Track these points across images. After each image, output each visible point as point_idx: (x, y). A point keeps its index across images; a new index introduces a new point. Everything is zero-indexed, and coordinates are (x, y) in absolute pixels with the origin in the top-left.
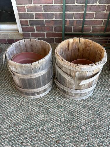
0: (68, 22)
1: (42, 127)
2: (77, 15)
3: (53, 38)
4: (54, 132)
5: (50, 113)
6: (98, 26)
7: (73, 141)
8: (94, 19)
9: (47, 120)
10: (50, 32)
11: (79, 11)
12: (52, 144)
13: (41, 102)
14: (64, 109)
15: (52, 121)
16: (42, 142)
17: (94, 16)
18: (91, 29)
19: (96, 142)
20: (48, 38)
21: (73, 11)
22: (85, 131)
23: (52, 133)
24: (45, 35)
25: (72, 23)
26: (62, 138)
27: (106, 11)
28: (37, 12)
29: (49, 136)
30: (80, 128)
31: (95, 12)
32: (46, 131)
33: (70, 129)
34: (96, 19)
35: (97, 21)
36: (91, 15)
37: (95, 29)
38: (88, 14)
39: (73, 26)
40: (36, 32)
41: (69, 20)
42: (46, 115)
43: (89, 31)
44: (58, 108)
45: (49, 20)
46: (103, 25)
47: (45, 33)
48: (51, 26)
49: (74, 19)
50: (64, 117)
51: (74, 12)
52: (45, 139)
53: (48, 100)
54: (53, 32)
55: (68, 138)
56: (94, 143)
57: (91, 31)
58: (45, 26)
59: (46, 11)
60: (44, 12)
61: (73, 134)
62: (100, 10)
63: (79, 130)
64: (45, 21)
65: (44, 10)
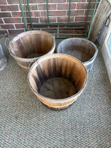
0: (33, 14)
1: (5, 108)
2: (40, 7)
3: (23, 29)
4: (15, 111)
5: (13, 97)
6: (62, 16)
7: (28, 116)
8: (57, 10)
9: (10, 103)
10: (19, 23)
11: (42, 3)
12: (11, 120)
13: (6, 89)
14: (25, 93)
15: (14, 103)
16: (4, 119)
17: (57, 8)
18: (57, 19)
19: (45, 116)
20: (18, 29)
21: (36, 3)
22: (39, 109)
23: (13, 112)
24: (15, 26)
25: (37, 14)
26: (20, 115)
27: (66, 2)
28: (2, 4)
29: (10, 115)
30: (35, 107)
31: (57, 4)
32: (8, 111)
33: (27, 108)
34: (59, 10)
35: (61, 13)
36: (54, 6)
37: (60, 19)
38: (50, 6)
39: (39, 17)
40: (5, 24)
41: (34, 11)
42: (9, 99)
43: (55, 22)
44: (20, 93)
45: (15, 11)
46: (66, 16)
47: (14, 24)
48: (18, 18)
49: (38, 11)
50: (24, 99)
51: (38, 4)
52: (7, 117)
53: (13, 87)
54: (21, 23)
55: (24, 114)
56: (43, 117)
57: (57, 21)
58: (12, 17)
59: (10, 4)
60: (8, 5)
61: (28, 112)
62: (61, 1)
63: (34, 108)
64: (11, 13)
65: (8, 2)
